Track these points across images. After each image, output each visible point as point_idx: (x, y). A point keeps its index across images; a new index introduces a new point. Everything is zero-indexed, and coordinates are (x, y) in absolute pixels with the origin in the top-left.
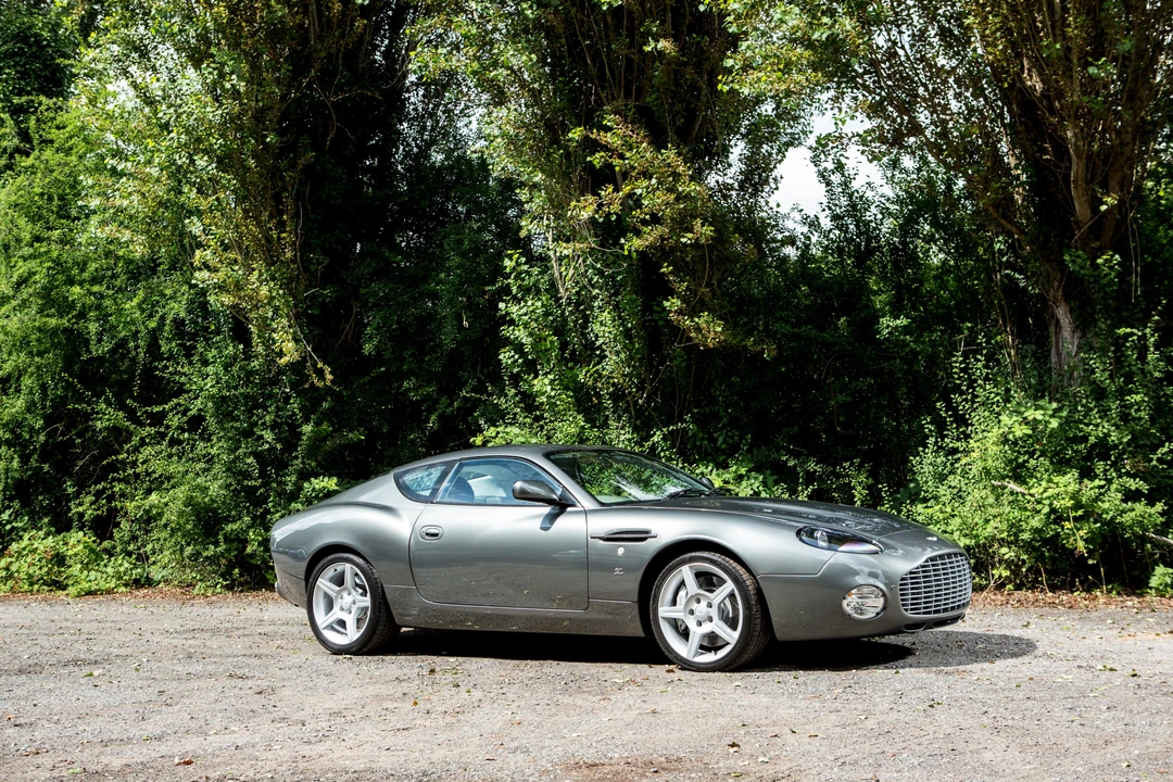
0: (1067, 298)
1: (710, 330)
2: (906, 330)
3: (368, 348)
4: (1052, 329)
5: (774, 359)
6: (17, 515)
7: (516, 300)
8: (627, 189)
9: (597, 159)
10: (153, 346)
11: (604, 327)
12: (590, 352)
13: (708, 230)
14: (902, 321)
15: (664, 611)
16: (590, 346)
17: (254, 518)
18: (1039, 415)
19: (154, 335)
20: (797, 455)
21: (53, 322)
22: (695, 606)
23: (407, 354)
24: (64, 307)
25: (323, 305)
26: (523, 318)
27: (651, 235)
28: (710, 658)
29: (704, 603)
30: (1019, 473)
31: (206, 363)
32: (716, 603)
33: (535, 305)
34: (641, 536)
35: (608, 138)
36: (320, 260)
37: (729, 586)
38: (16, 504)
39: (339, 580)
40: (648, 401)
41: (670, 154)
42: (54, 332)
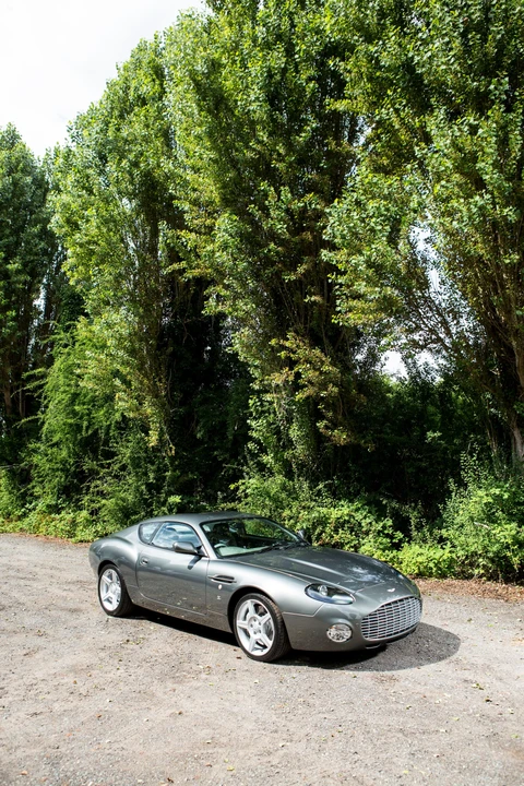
0: (519, 426)
1: (341, 437)
2: (440, 438)
3: (199, 435)
4: (513, 441)
5: (373, 452)
6: (64, 501)
7: (255, 419)
8: (296, 369)
9: (283, 354)
10: (107, 433)
11: (295, 432)
12: (290, 444)
13: (336, 390)
14: (438, 434)
15: (240, 623)
16: (290, 441)
17: (147, 513)
18: (497, 491)
19: (109, 427)
20: (388, 497)
21: (69, 421)
22: (253, 623)
23: (216, 439)
24: (75, 414)
25: (180, 416)
26: (257, 428)
27: (309, 391)
28: (258, 653)
29: (257, 623)
30: (491, 518)
31: (128, 441)
32: (263, 623)
33: (262, 421)
34: (230, 579)
35: (287, 344)
36: (178, 395)
37: (268, 615)
38: (64, 496)
39: (110, 577)
40: (317, 468)
41: (317, 352)
42: (71, 425)
